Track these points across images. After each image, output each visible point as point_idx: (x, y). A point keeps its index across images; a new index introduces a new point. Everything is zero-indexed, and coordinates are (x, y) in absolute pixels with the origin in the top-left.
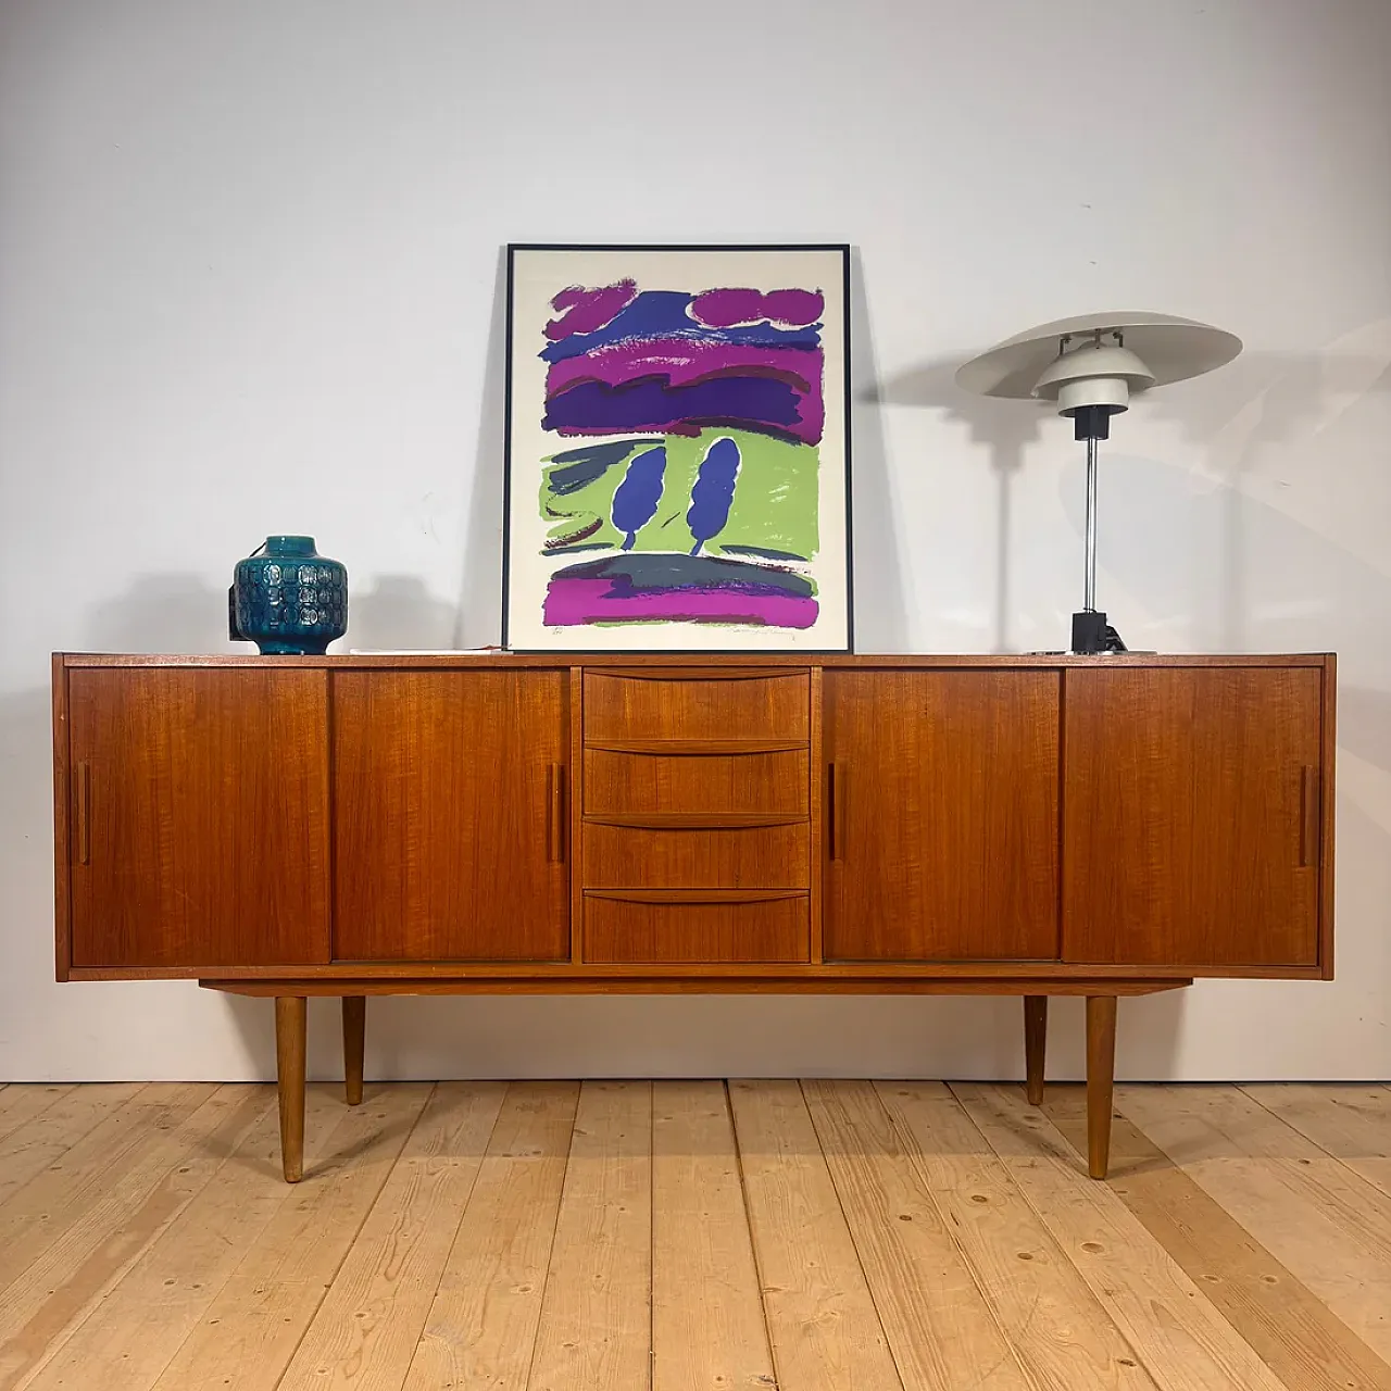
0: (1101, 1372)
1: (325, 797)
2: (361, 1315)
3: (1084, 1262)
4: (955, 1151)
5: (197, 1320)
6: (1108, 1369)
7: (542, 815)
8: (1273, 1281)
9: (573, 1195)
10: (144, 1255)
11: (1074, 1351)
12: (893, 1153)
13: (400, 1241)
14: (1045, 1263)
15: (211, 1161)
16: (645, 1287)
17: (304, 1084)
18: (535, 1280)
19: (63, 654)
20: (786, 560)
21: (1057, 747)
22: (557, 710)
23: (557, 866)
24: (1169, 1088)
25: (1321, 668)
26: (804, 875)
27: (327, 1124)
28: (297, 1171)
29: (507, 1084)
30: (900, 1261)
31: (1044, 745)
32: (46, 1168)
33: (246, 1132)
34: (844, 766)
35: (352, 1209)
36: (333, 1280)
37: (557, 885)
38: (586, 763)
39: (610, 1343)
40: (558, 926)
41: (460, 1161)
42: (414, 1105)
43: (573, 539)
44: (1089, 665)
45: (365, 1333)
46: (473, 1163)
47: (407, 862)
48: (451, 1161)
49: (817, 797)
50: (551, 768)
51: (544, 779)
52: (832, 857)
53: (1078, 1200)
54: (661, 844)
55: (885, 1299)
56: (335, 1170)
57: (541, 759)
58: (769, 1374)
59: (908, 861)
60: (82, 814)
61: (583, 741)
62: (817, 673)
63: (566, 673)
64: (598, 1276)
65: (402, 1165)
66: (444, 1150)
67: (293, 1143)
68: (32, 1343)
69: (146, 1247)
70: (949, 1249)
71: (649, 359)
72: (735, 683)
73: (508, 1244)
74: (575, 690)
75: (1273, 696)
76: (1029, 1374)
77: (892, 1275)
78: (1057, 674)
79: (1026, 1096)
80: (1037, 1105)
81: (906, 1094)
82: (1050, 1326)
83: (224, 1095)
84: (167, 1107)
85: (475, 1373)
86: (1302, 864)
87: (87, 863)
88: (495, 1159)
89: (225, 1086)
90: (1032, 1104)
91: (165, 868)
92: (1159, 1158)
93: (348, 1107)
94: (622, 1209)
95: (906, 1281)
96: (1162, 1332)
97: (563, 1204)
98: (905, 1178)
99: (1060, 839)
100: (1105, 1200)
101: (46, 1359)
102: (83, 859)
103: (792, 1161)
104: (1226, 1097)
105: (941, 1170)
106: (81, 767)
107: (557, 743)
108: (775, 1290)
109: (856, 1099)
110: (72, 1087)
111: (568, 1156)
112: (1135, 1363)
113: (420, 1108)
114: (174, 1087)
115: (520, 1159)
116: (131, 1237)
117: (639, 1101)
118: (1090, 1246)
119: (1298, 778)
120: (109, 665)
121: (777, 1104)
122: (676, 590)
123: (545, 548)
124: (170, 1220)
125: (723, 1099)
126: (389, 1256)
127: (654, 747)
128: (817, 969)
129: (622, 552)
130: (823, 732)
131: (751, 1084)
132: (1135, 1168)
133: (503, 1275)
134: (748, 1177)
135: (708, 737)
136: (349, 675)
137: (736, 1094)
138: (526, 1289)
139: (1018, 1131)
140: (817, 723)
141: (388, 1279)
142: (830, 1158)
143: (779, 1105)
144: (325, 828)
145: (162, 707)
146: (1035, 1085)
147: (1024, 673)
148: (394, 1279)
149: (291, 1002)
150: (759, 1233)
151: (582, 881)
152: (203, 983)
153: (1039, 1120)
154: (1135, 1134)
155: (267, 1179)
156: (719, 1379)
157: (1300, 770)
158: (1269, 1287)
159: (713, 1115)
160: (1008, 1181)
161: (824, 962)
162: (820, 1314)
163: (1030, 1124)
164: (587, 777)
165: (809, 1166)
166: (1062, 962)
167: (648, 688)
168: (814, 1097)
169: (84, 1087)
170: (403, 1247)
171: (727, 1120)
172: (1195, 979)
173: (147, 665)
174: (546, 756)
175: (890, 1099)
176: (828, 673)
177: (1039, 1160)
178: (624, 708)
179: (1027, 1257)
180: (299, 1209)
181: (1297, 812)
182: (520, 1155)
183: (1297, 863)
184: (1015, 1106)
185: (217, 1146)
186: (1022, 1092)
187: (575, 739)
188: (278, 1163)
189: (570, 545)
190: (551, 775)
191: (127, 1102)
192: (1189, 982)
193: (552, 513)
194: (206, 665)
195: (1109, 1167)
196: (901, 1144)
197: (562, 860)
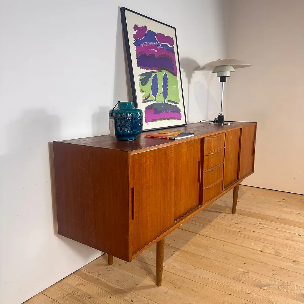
7: (197, 173)
20: (176, 104)
22: (200, 147)
25: (256, 125)
43: (147, 99)
51: (198, 164)
54: (211, 174)
57: (198, 160)
71: (152, 49)
107: (199, 155)
122: (163, 112)
123: (142, 101)
128: (224, 192)
129: (155, 102)
166: (239, 180)
167: (211, 140)
189: (147, 100)
193: (143, 91)
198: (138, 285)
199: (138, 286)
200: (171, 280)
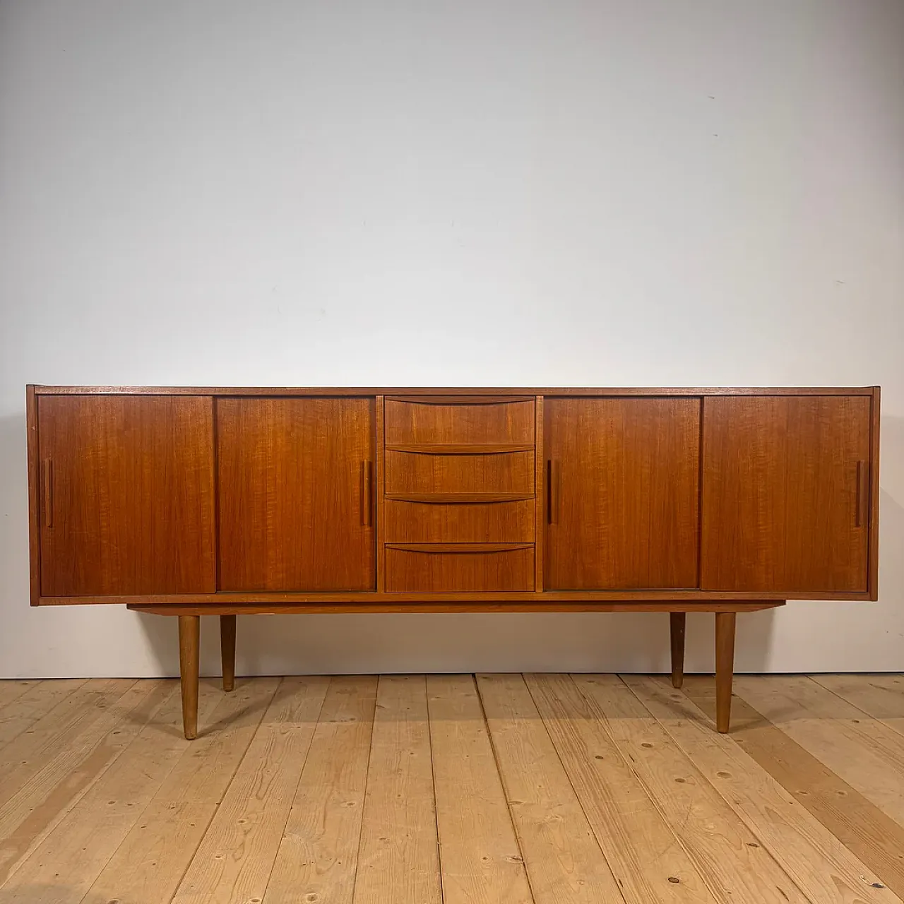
0: (736, 852)
1: (212, 481)
2: (242, 822)
3: (718, 783)
4: (627, 716)
5: (131, 826)
6: (741, 849)
7: (357, 495)
8: (843, 794)
9: (378, 745)
10: (93, 786)
11: (719, 839)
12: (588, 717)
13: (265, 775)
14: (694, 785)
15: (135, 726)
16: (431, 801)
17: (198, 678)
18: (357, 798)
19: (34, 385)
21: (698, 449)
22: (367, 424)
23: (367, 529)
24: (763, 677)
25: (871, 396)
26: (532, 533)
27: (212, 704)
28: (193, 733)
29: (329, 678)
30: (598, 785)
31: (690, 448)
32: (23, 732)
33: (158, 707)
34: (557, 463)
35: (231, 756)
36: (222, 800)
37: (367, 540)
38: (387, 460)
39: (410, 837)
40: (368, 568)
41: (302, 725)
42: (269, 691)
44: (720, 394)
45: (246, 833)
46: (312, 726)
47: (267, 526)
48: (296, 725)
49: (540, 482)
50: (363, 463)
51: (358, 470)
52: (550, 522)
53: (711, 746)
54: (437, 513)
55: (590, 808)
56: (218, 731)
57: (356, 458)
58: (517, 855)
59: (600, 525)
60: (47, 493)
61: (385, 445)
62: (540, 400)
63: (373, 400)
64: (399, 796)
65: (263, 727)
66: (290, 719)
67: (191, 714)
68: (21, 841)
69: (94, 780)
70: (630, 776)
72: (486, 406)
73: (338, 776)
74: (379, 411)
75: (840, 415)
76: (689, 853)
77: (594, 792)
78: (698, 401)
79: (671, 683)
80: (679, 688)
81: (593, 682)
82: (701, 823)
83: (140, 686)
84: (102, 694)
85: (321, 857)
86: (858, 525)
87: (51, 526)
88: (324, 724)
89: (141, 681)
90: (675, 687)
91: (104, 529)
92: (761, 720)
93: (224, 693)
94: (412, 753)
95: (604, 797)
96: (773, 825)
97: (372, 751)
98: (598, 733)
99: (700, 509)
100: (728, 745)
101: (30, 852)
102: (48, 523)
103: (521, 722)
104: (800, 682)
105: (619, 728)
106: (46, 461)
107: (367, 446)
108: (517, 803)
109: (560, 683)
110: (39, 681)
111: (373, 720)
112: (759, 845)
113: (272, 692)
114: (106, 682)
115: (341, 723)
116: (83, 775)
117: (418, 688)
118: (721, 774)
119: (855, 468)
120: (65, 393)
121: (508, 688)
124: (110, 764)
125: (473, 684)
126: (258, 783)
127: (431, 450)
128: (540, 595)
130: (544, 440)
131: (491, 676)
132: (746, 726)
133: (335, 795)
134: (493, 733)
135: (467, 442)
136: (227, 401)
137: (481, 682)
138: (351, 804)
139: (667, 703)
140: (540, 432)
141: (259, 798)
142: (546, 721)
143: (511, 689)
144: (212, 503)
145: (101, 421)
146: (677, 675)
147: (677, 400)
148: (262, 799)
149: (189, 619)
150: (504, 767)
151: (384, 538)
152: (129, 606)
153: (680, 697)
154: (745, 705)
155: (172, 737)
156: (485, 858)
157: (856, 463)
158: (841, 798)
159: (467, 695)
160: (665, 734)
161: (544, 591)
162: (549, 817)
163: (674, 699)
164: (387, 470)
165: (533, 725)
166: (701, 590)
167: (428, 410)
168: (533, 684)
169: (45, 682)
170: (267, 779)
171: (476, 698)
172: (787, 601)
173: (91, 393)
174: (359, 455)
175: (581, 684)
176: (547, 400)
177: (683, 721)
178: (412, 423)
179: (681, 781)
180: (195, 756)
181: (854, 491)
182: (342, 721)
183: (853, 524)
184: (665, 688)
185: (138, 718)
186: (669, 680)
187: (379, 445)
188: (181, 727)
190: (363, 467)
191: (75, 691)
192: (783, 603)
194: (131, 393)
195: (730, 726)
196: (592, 712)
197: (371, 524)
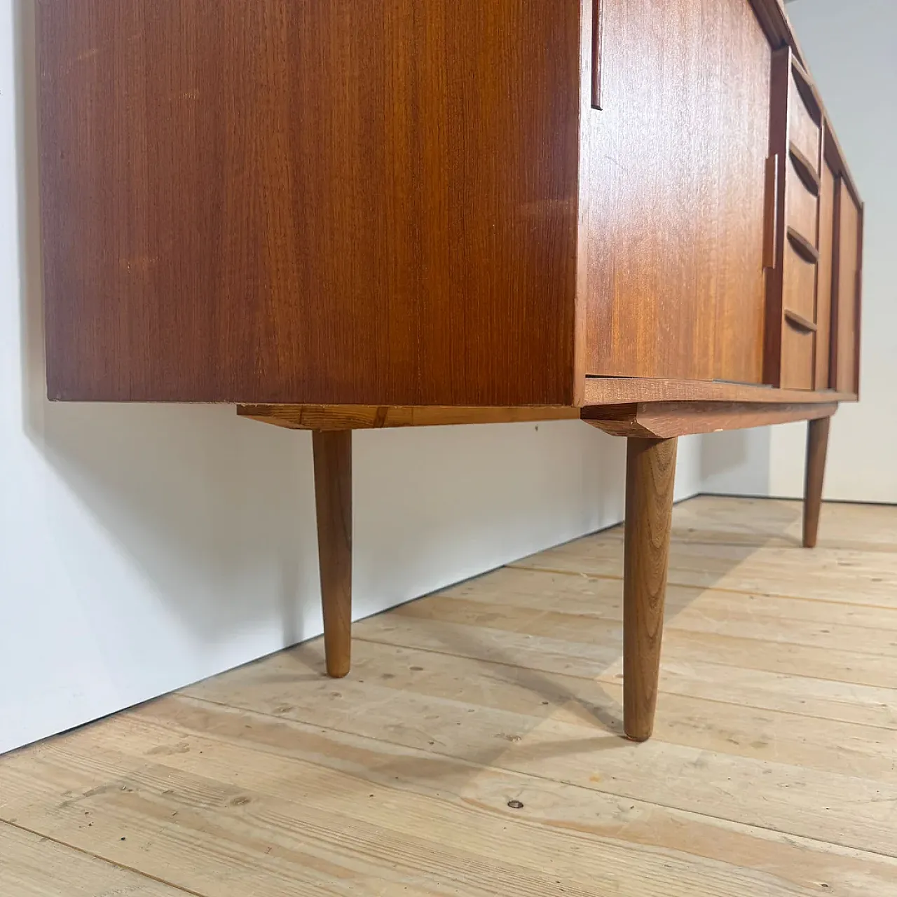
54: (795, 265)
198: (516, 738)
199: (519, 743)
200: (690, 719)
